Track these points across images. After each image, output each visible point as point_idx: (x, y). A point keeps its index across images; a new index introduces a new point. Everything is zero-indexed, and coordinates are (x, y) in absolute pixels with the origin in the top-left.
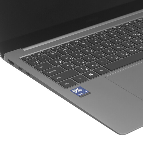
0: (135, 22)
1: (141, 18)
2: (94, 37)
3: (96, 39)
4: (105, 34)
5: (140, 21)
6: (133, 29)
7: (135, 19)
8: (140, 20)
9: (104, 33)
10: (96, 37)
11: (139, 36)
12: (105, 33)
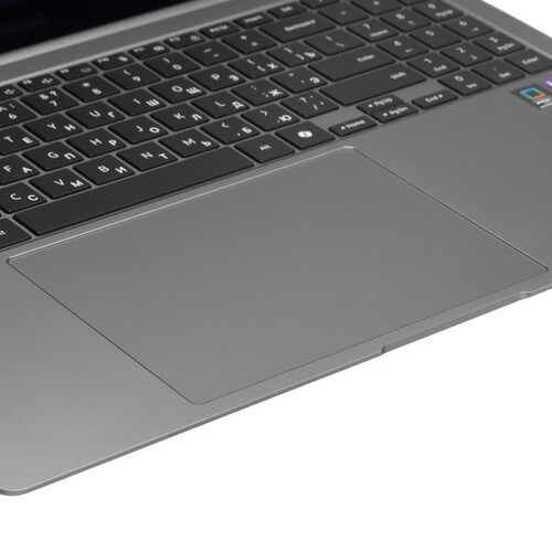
0: (194, 38)
1: (223, 24)
2: (10, 96)
3: (14, 103)
4: (59, 87)
5: (217, 35)
6: (177, 67)
7: (196, 28)
8: (217, 29)
9: (56, 82)
10: (17, 99)
11: (197, 95)
12: (59, 83)
